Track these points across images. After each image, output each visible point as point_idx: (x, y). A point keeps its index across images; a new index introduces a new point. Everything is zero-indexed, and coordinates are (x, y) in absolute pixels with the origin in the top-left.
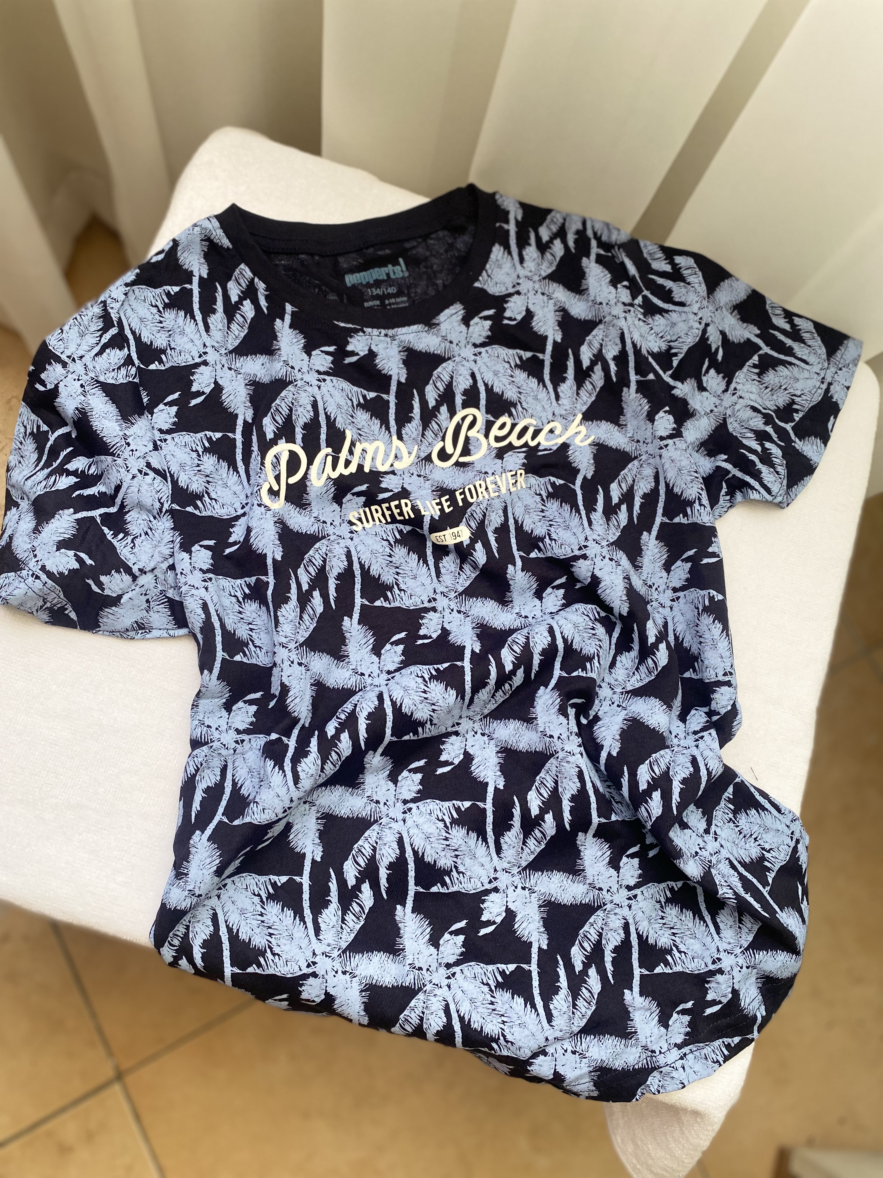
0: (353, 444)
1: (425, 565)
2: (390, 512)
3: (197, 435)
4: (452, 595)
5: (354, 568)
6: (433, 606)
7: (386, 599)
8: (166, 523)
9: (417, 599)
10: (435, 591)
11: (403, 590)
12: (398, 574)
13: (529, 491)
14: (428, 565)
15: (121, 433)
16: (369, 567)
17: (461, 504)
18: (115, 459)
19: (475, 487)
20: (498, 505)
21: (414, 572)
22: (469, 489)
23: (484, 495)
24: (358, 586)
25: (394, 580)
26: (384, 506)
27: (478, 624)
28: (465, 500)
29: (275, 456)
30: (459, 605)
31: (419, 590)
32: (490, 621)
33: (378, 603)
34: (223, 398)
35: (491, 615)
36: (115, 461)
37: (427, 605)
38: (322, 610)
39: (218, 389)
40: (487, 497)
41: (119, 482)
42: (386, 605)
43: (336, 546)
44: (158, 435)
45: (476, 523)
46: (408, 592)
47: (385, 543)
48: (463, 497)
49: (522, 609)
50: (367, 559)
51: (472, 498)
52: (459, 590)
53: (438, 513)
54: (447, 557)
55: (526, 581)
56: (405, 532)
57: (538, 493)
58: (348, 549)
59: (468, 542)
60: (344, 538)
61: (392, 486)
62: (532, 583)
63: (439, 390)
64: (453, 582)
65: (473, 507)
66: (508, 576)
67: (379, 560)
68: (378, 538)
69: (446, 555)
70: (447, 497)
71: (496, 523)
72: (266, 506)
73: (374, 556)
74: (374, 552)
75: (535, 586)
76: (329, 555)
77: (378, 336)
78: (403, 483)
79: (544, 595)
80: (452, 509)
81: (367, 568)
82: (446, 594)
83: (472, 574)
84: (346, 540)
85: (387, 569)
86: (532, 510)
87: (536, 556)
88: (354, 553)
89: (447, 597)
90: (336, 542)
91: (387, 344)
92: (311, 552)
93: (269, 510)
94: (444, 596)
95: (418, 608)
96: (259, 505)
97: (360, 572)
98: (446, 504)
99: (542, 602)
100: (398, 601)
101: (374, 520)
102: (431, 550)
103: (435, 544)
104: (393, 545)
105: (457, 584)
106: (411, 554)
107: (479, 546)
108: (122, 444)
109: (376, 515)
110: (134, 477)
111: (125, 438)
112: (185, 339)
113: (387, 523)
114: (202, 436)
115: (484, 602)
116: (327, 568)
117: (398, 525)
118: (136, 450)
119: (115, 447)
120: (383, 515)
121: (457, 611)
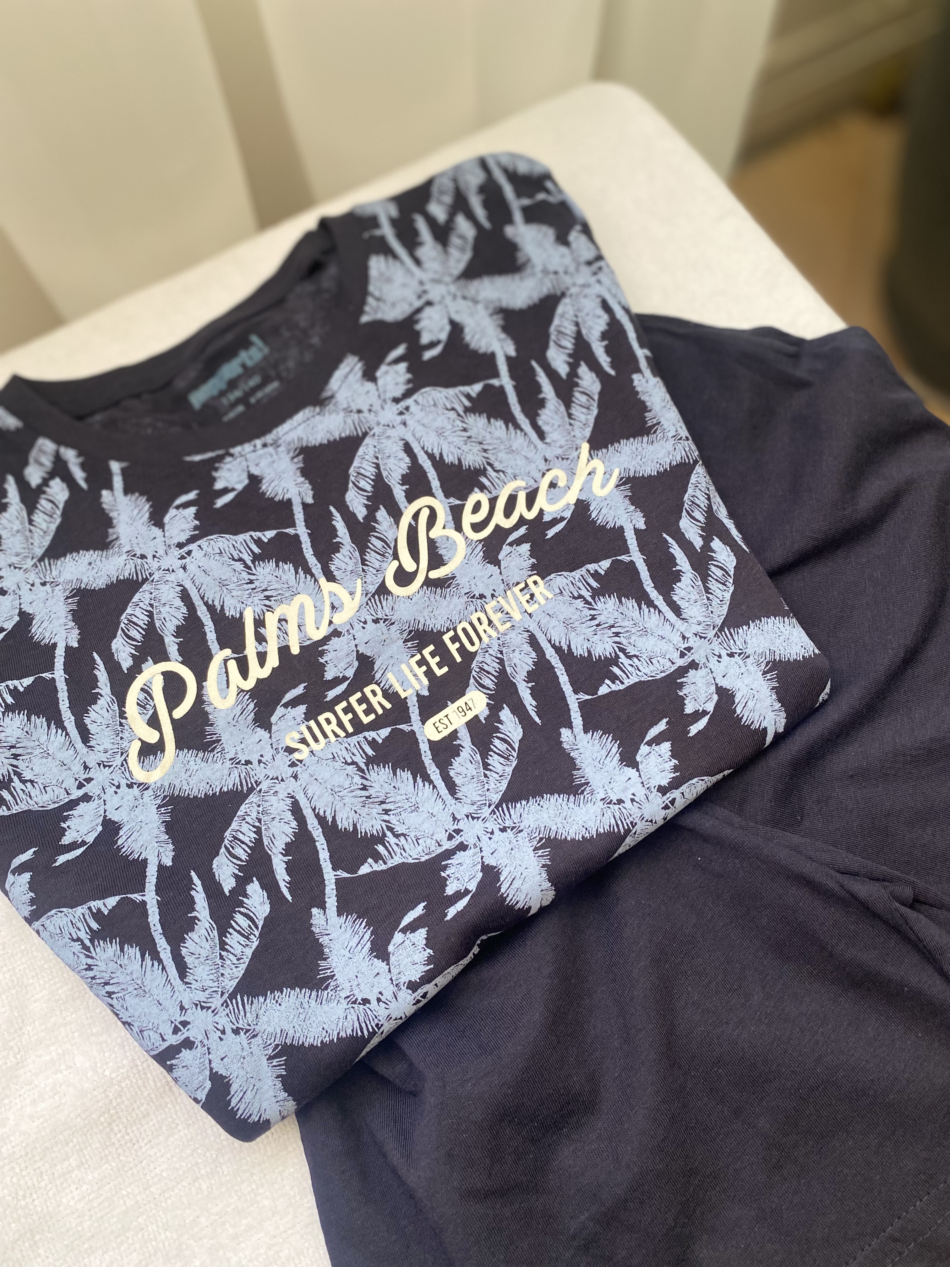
0: (259, 623)
1: (427, 784)
2: (350, 716)
4: (485, 812)
5: (310, 827)
6: (458, 842)
7: (377, 857)
9: (428, 840)
10: (454, 818)
11: (403, 834)
12: (386, 812)
14: (431, 782)
17: (459, 659)
19: (472, 625)
20: (519, 640)
21: (413, 800)
22: (465, 630)
23: (488, 634)
24: (324, 854)
25: (383, 824)
26: (339, 708)
27: (541, 840)
28: (462, 650)
30: (500, 820)
31: (427, 826)
32: (560, 830)
33: (364, 870)
34: (33, 629)
35: (559, 820)
37: (447, 845)
38: (268, 911)
39: (25, 621)
40: (495, 634)
42: (380, 867)
43: (273, 799)
45: (493, 678)
46: (412, 835)
47: (351, 769)
48: (457, 645)
49: (609, 791)
50: (326, 806)
51: (473, 644)
52: (493, 800)
53: (426, 682)
54: (459, 755)
55: (597, 747)
56: (380, 741)
57: (576, 594)
58: (292, 797)
59: (487, 712)
60: (282, 780)
61: (343, 665)
62: (609, 746)
63: (365, 491)
64: (480, 792)
65: (478, 658)
66: (565, 746)
67: (347, 800)
68: (339, 764)
69: (456, 751)
70: (431, 648)
71: (524, 665)
72: (140, 785)
73: (337, 797)
74: (337, 790)
75: (615, 749)
76: (264, 818)
77: (254, 451)
78: (356, 646)
79: (638, 758)
80: (445, 669)
81: (330, 820)
82: (475, 816)
83: (506, 768)
84: (287, 781)
85: (366, 810)
86: (577, 624)
87: (610, 690)
88: (303, 803)
89: (478, 818)
90: (272, 792)
91: (271, 455)
92: (234, 825)
93: (147, 789)
94: (473, 818)
95: (434, 855)
96: (130, 786)
97: (320, 830)
98: (433, 662)
99: (638, 770)
100: (399, 854)
101: (325, 736)
102: (429, 753)
103: (432, 739)
104: (365, 768)
105: (488, 793)
106: (398, 773)
107: (506, 714)
109: (328, 729)
113: (348, 736)
114: (2, 688)
115: (542, 803)
116: (266, 841)
117: (366, 734)
120: (340, 724)
121: (500, 829)
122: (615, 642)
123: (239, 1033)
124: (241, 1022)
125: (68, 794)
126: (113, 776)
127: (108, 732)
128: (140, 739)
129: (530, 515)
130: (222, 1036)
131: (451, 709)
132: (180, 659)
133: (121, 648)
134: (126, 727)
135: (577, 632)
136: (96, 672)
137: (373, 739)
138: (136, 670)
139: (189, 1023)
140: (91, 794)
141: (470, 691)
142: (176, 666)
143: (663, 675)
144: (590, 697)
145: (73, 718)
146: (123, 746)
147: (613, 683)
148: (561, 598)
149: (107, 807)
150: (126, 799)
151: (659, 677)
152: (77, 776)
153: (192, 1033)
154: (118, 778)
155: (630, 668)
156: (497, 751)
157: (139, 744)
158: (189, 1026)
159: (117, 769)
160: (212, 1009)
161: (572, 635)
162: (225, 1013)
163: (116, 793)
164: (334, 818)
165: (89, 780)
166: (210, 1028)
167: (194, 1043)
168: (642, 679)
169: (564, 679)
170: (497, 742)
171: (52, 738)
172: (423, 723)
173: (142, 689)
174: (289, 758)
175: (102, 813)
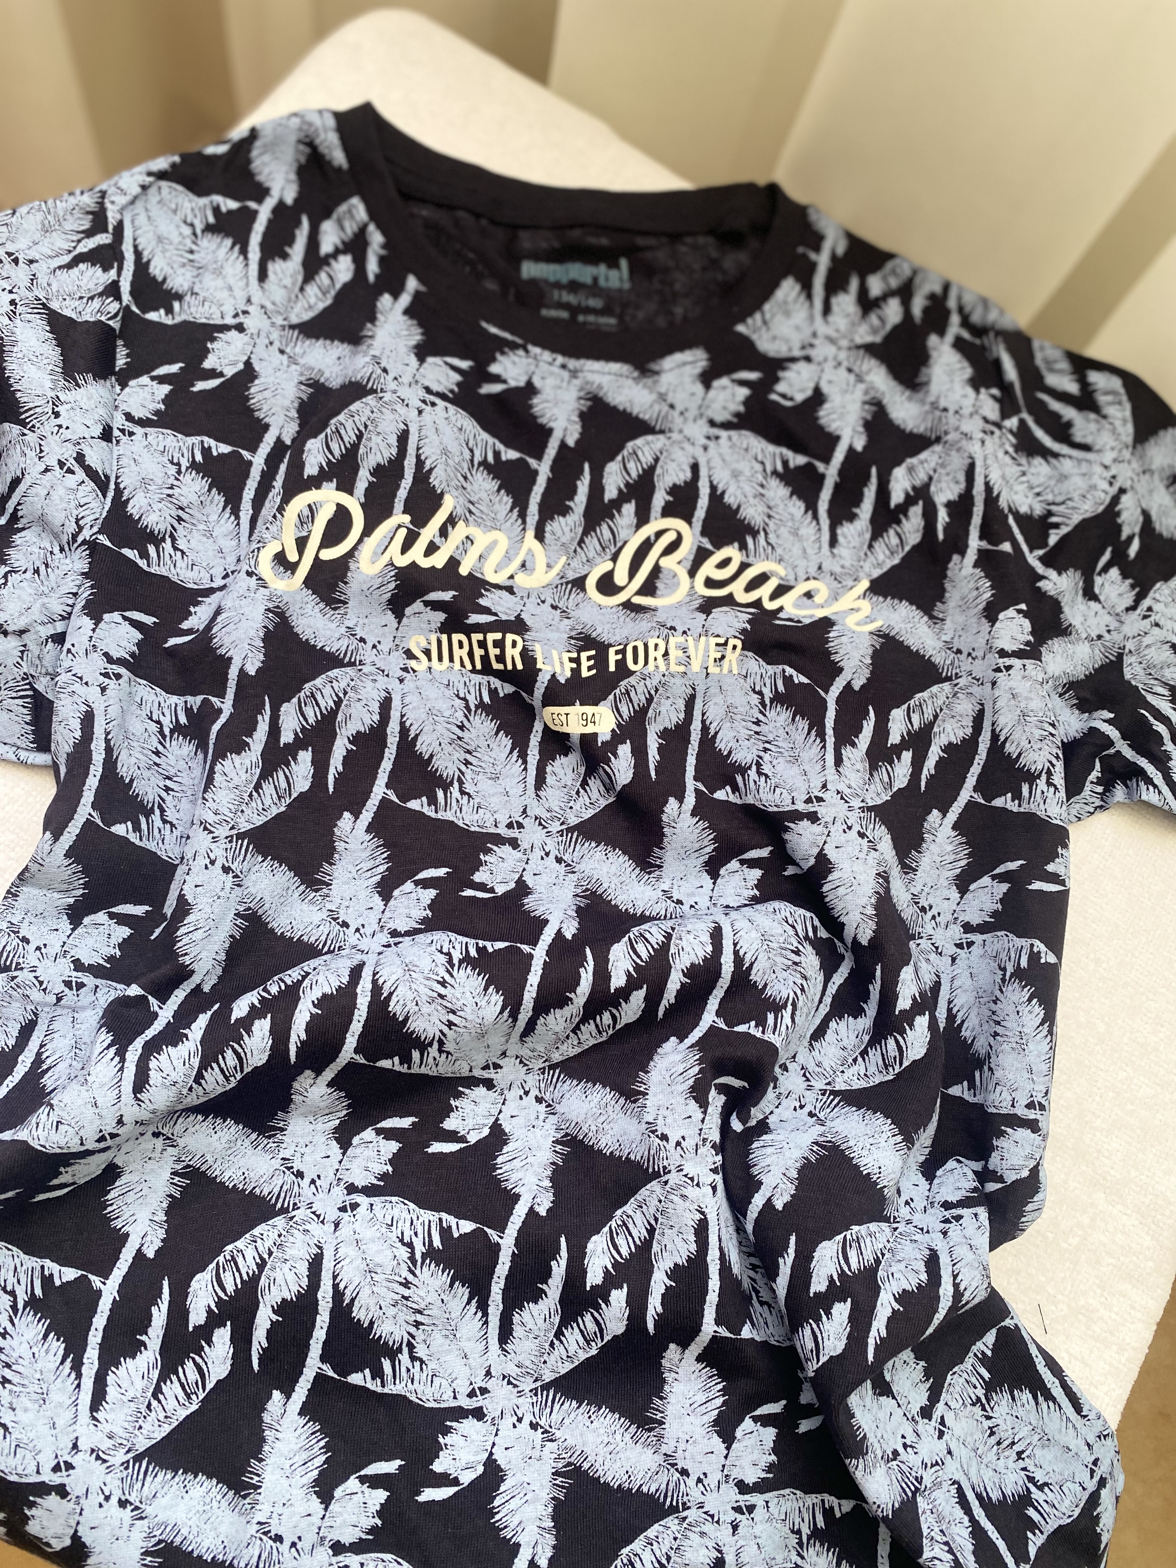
0: (451, 520)
1: (520, 761)
2: (482, 652)
3: (188, 438)
4: (555, 827)
5: (389, 730)
6: (513, 835)
7: (433, 802)
8: (79, 562)
9: (488, 815)
10: (524, 812)
11: (468, 794)
12: (467, 763)
13: (742, 681)
14: (525, 762)
15: (51, 394)
16: (417, 736)
17: (612, 669)
18: (26, 431)
19: (646, 646)
21: (498, 769)
22: (636, 648)
23: (656, 665)
24: (387, 765)
25: (457, 773)
26: (476, 637)
27: (587, 890)
28: (621, 663)
29: (309, 506)
30: (561, 848)
31: (495, 802)
32: (610, 891)
33: (414, 804)
34: (252, 390)
35: (615, 880)
36: (24, 435)
37: (503, 831)
38: (307, 787)
39: (248, 373)
40: (663, 668)
41: (19, 474)
42: (429, 811)
43: (369, 684)
44: (119, 421)
45: (632, 710)
46: (477, 801)
47: (459, 702)
48: (620, 656)
49: (676, 886)
50: (417, 721)
51: (635, 663)
52: (569, 821)
53: (567, 673)
54: (565, 756)
55: (694, 836)
56: (500, 695)
57: (758, 688)
58: (388, 693)
59: (608, 737)
60: (387, 676)
61: (500, 607)
62: (706, 842)
63: (629, 474)
64: (562, 805)
65: (632, 680)
66: (664, 817)
67: (439, 728)
68: (450, 693)
69: (563, 751)
70: (592, 652)
71: (667, 720)
73: (431, 719)
74: (435, 712)
75: (708, 850)
76: (350, 694)
77: (550, 364)
78: (522, 610)
79: (722, 871)
80: (592, 674)
81: (412, 736)
82: (544, 823)
83: (602, 799)
84: (392, 679)
85: (450, 748)
86: (739, 717)
87: (727, 798)
88: (396, 704)
89: (545, 827)
90: (372, 678)
91: (562, 380)
92: (319, 682)
93: (265, 587)
94: (540, 824)
95: (485, 832)
96: (250, 574)
97: (397, 739)
98: (586, 664)
99: (715, 882)
100: (453, 811)
101: (451, 660)
102: (540, 735)
104: (473, 711)
105: (568, 811)
106: (500, 735)
107: (625, 750)
108: (46, 410)
109: (457, 652)
110: (47, 470)
111: (54, 404)
112: (220, 282)
113: (474, 671)
114: (196, 442)
115: (609, 855)
116: (340, 717)
117: (492, 679)
118: (67, 428)
119: (32, 412)
120: (471, 654)
121: (556, 857)
122: (758, 756)
123: (228, 873)
124: (236, 864)
125: (211, 580)
128: (280, 547)
129: (769, 605)
132: (361, 502)
133: (315, 452)
134: (278, 523)
135: (734, 725)
137: (495, 688)
141: (604, 706)
143: (777, 810)
144: (707, 792)
146: (264, 536)
147: (732, 793)
153: (187, 848)
156: (601, 778)
157: (278, 551)
158: (188, 842)
160: (215, 835)
161: (726, 725)
162: (225, 846)
166: (202, 851)
168: (758, 804)
169: (692, 759)
171: (223, 519)
172: (544, 706)
174: (405, 661)
175: (221, 600)
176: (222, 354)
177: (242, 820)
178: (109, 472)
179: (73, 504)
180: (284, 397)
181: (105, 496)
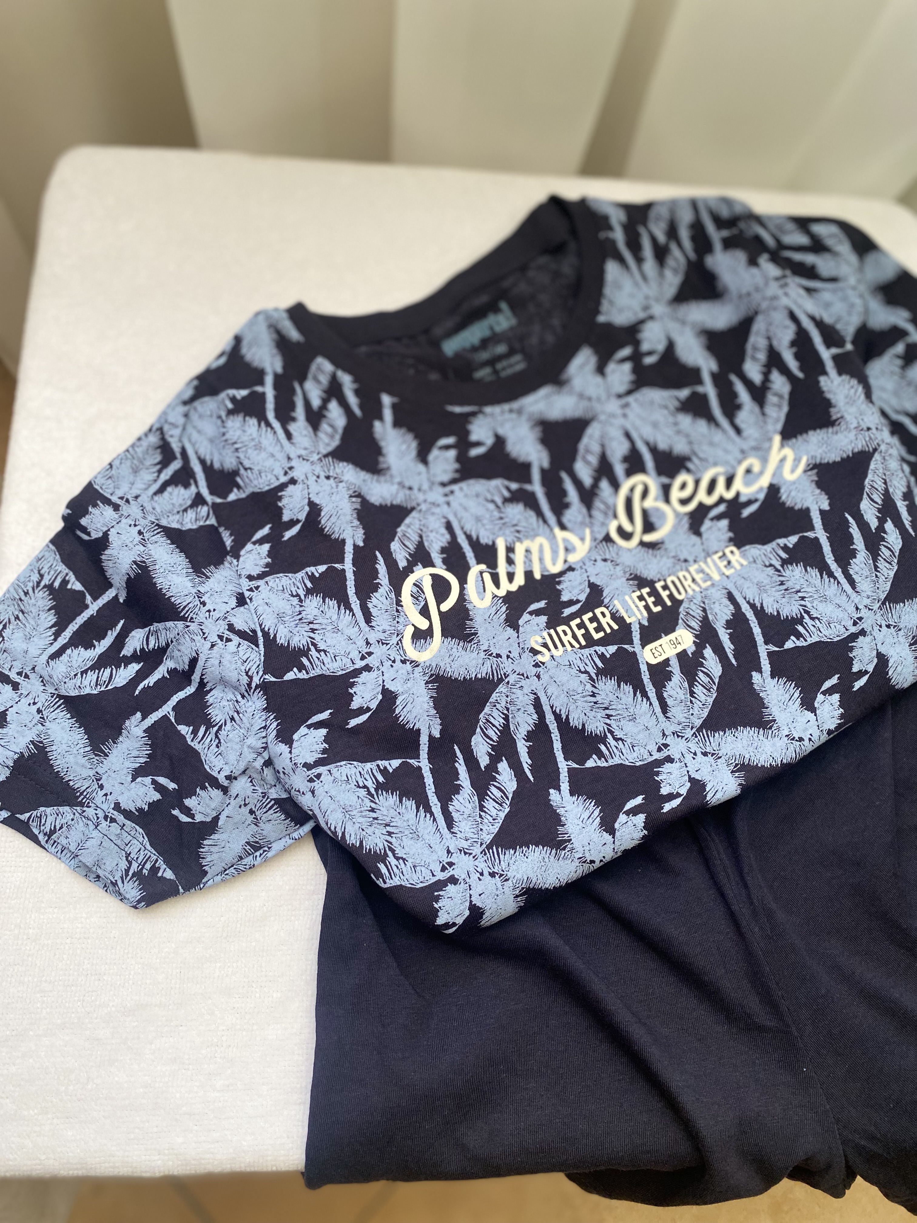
0: (510, 550)
1: (645, 699)
2: (583, 631)
3: (297, 575)
4: (689, 733)
5: (547, 721)
6: (666, 755)
7: (601, 755)
8: (258, 702)
9: (643, 749)
10: (664, 734)
11: (621, 739)
12: (609, 716)
14: (648, 698)
15: (194, 591)
17: (669, 603)
19: (679, 579)
20: (719, 595)
21: (632, 710)
22: (673, 582)
24: (557, 745)
25: (606, 727)
26: (574, 623)
27: (737, 765)
28: (671, 596)
30: (701, 745)
31: (642, 737)
32: (752, 758)
33: (590, 764)
34: (323, 521)
35: (751, 749)
36: (186, 626)
37: (657, 755)
38: (516, 786)
39: (314, 510)
41: (194, 654)
42: (602, 763)
43: (519, 692)
44: (245, 585)
45: (698, 622)
46: (629, 741)
47: (584, 677)
48: (667, 592)
49: (792, 729)
50: (562, 705)
51: (679, 593)
52: (696, 724)
53: (645, 614)
54: (670, 680)
55: (782, 691)
56: (608, 656)
57: (767, 564)
58: (535, 694)
59: (693, 648)
60: (527, 677)
61: (576, 591)
62: (792, 691)
63: (592, 464)
64: (685, 715)
65: (685, 605)
66: (755, 687)
67: (579, 703)
68: (574, 671)
69: (668, 676)
70: (647, 590)
71: (724, 615)
72: (412, 662)
73: (571, 700)
74: (571, 693)
75: (797, 694)
76: (512, 708)
77: (502, 414)
78: (588, 577)
79: (816, 705)
80: (659, 609)
81: (564, 718)
82: (680, 734)
83: (708, 698)
84: (531, 679)
85: (593, 713)
86: (768, 587)
87: (794, 645)
88: (544, 700)
89: (682, 737)
90: (518, 686)
91: (515, 422)
92: (487, 710)
93: (417, 666)
94: (678, 736)
95: (646, 762)
96: (404, 662)
97: (556, 724)
98: (651, 600)
99: (816, 715)
100: (618, 756)
101: (563, 645)
102: (647, 673)
103: (650, 662)
104: (595, 678)
105: (691, 717)
106: (622, 686)
107: (708, 652)
108: (196, 603)
109: (565, 639)
110: (213, 646)
111: (199, 597)
112: (263, 455)
113: (581, 647)
114: (303, 575)
115: (736, 734)
116: (512, 727)
117: (597, 648)
118: (214, 610)
119: (187, 609)
120: (574, 636)
121: (702, 753)
122: (801, 605)
123: (495, 877)
124: (496, 867)
125: (353, 663)
126: (390, 652)
127: (386, 616)
128: (413, 625)
129: (729, 495)
130: (481, 877)
131: (665, 640)
132: (444, 567)
133: (398, 550)
134: (402, 614)
135: (769, 594)
136: (377, 566)
137: (602, 653)
138: (409, 570)
139: (454, 864)
140: (371, 666)
141: (680, 629)
142: (441, 571)
143: (839, 638)
144: (777, 649)
145: (358, 602)
146: (399, 629)
147: (798, 639)
148: (754, 565)
149: (384, 678)
150: (400, 672)
151: (835, 640)
152: (360, 650)
153: (456, 872)
154: (393, 654)
155: (812, 628)
156: (701, 683)
157: (413, 629)
158: (454, 867)
159: (393, 646)
160: (473, 855)
161: (764, 596)
162: (483, 859)
163: (392, 666)
164: (567, 716)
165: (370, 654)
166: (472, 870)
167: (458, 880)
168: (822, 640)
169: (757, 631)
170: (701, 675)
171: (342, 616)
172: (643, 648)
173: (415, 584)
174: (534, 659)
175: (381, 682)
176: (291, 506)
177: (485, 835)
178: (253, 627)
179: (239, 662)
180: (345, 515)
181: (257, 646)
